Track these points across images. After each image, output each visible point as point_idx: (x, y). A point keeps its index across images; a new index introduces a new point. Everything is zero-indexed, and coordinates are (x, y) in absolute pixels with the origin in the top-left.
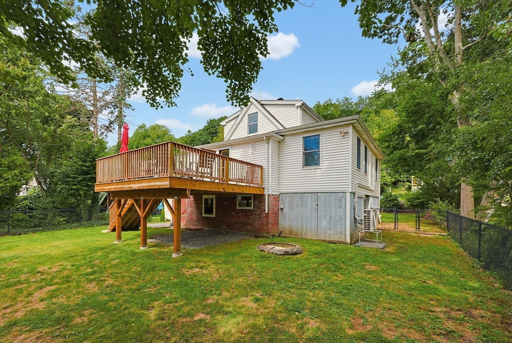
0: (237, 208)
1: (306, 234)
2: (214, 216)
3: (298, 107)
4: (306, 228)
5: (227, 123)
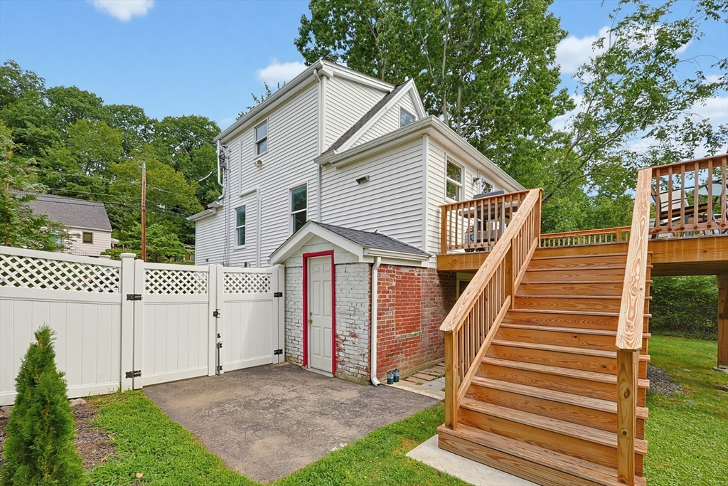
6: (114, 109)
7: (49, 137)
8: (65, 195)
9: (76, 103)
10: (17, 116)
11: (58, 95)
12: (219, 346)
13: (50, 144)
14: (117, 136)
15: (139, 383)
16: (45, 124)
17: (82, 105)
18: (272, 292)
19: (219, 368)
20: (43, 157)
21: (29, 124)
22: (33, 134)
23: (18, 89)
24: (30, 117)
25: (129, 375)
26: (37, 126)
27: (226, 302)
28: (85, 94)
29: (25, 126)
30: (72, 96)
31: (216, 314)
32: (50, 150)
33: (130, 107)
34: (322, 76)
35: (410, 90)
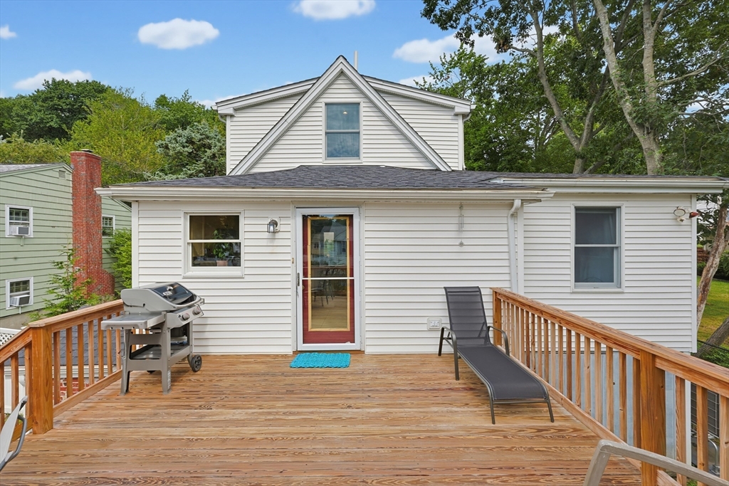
3: (456, 115)
5: (236, 110)
34: (225, 116)
35: (342, 73)
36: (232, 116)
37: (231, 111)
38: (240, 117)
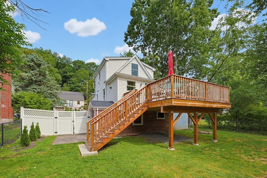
0: (157, 119)
1: (177, 128)
2: (142, 124)
4: (176, 126)
6: (88, 64)
7: (72, 75)
8: (74, 91)
9: (79, 64)
10: (65, 71)
11: (75, 63)
12: (74, 128)
13: (72, 77)
14: (88, 72)
15: (57, 134)
16: (71, 72)
17: (80, 65)
18: (87, 117)
19: (74, 133)
20: (70, 81)
21: (68, 72)
22: (69, 75)
23: (66, 63)
24: (68, 70)
25: (55, 132)
26: (70, 73)
27: (75, 119)
28: (81, 61)
29: (67, 73)
30: (77, 63)
31: (73, 121)
32: (72, 79)
33: (92, 63)
34: (106, 61)
35: (135, 58)
36: (108, 61)
37: (108, 60)
38: (110, 62)
